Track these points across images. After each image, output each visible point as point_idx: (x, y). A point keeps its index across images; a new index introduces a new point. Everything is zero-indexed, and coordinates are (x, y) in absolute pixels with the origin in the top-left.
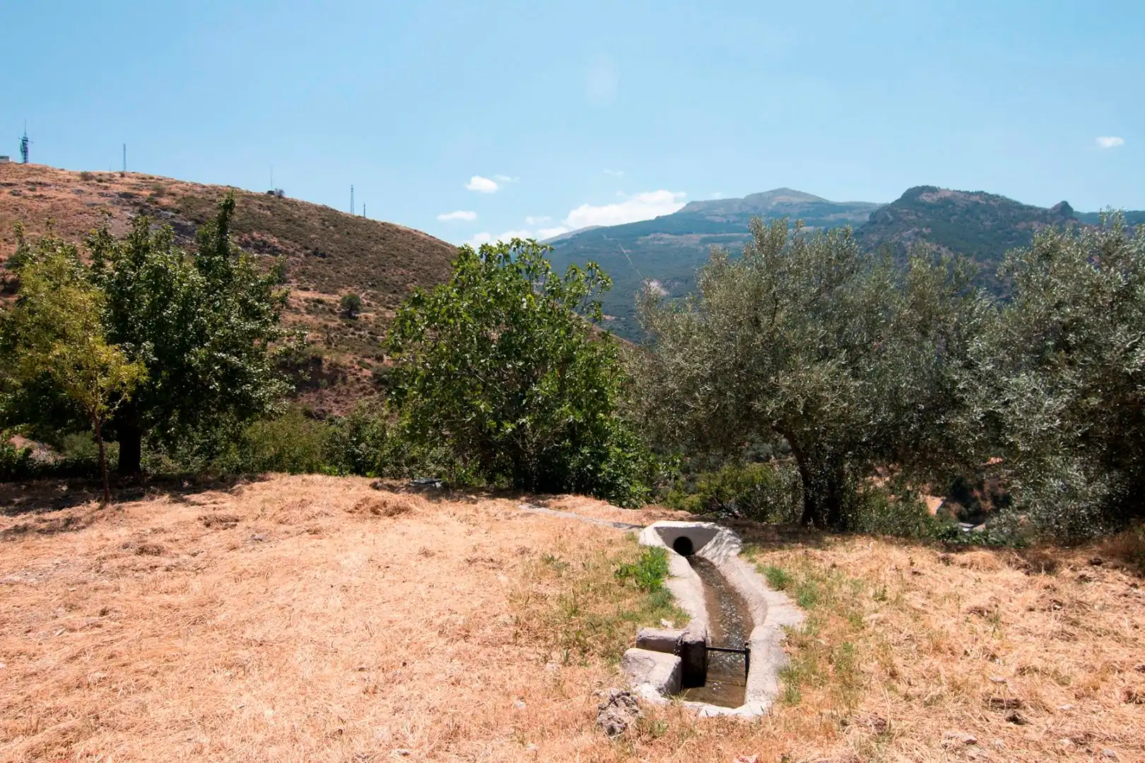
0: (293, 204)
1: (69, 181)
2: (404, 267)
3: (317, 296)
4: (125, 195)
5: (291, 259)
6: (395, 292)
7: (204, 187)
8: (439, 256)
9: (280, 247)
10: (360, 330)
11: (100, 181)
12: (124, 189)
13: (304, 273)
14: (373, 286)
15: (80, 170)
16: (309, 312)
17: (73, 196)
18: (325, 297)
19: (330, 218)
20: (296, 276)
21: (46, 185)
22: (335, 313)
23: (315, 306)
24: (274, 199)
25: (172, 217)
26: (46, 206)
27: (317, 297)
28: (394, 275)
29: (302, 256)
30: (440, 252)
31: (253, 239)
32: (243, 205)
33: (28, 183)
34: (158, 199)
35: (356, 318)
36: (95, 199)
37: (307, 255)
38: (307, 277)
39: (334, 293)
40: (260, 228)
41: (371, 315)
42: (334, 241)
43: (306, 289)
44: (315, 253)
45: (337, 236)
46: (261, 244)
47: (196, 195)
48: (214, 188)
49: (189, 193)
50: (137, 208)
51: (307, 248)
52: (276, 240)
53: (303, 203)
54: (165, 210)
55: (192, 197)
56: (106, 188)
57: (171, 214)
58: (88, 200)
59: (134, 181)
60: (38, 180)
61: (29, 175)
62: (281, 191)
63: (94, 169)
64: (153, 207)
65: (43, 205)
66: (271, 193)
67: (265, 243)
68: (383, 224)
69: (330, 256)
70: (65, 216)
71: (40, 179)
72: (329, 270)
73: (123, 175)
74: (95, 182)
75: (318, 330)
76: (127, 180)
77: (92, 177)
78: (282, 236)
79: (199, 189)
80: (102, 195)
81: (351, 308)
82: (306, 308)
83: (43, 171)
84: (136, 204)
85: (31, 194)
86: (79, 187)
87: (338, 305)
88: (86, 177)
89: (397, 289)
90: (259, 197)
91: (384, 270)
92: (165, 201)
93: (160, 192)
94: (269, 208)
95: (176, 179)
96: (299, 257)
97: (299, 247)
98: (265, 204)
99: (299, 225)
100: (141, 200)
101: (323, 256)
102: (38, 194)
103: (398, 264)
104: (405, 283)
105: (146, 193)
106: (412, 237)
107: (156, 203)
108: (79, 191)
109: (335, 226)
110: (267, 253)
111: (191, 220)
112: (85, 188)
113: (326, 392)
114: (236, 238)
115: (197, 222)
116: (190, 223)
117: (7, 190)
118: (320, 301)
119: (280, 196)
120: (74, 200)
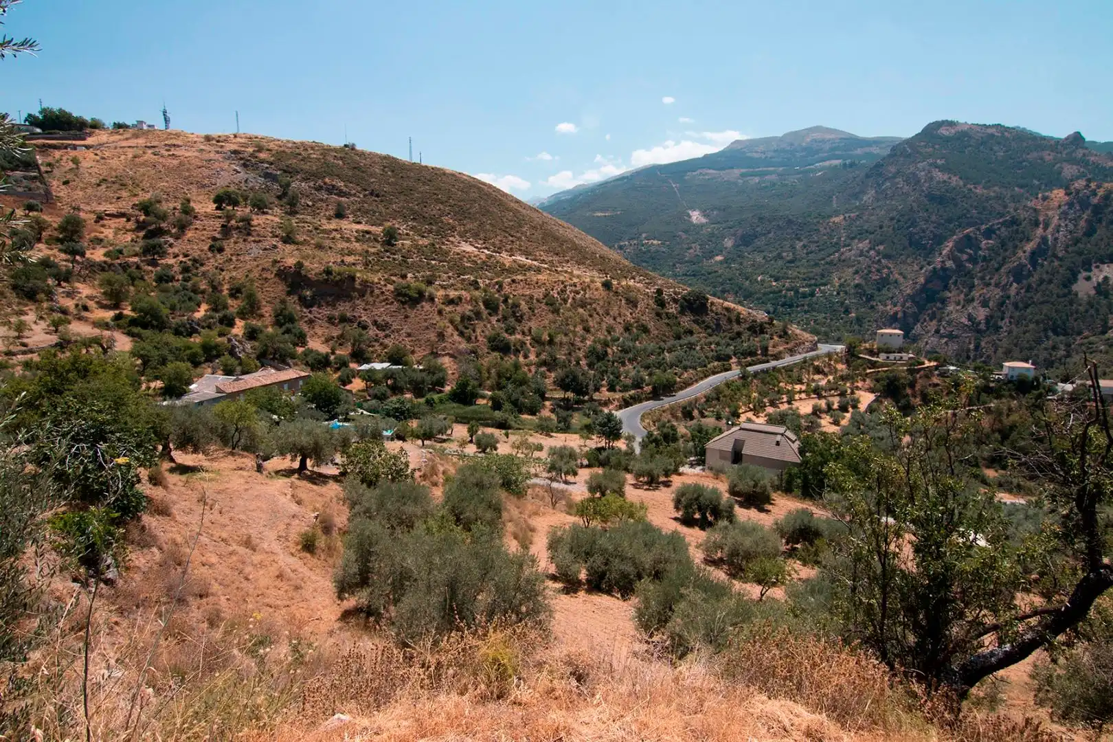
0: (362, 154)
1: (195, 142)
2: (442, 203)
3: (367, 228)
4: (235, 152)
5: (352, 199)
6: (431, 224)
7: (294, 143)
8: (473, 194)
9: (345, 189)
10: (395, 254)
11: (218, 141)
12: (235, 147)
13: (360, 210)
14: (414, 219)
15: (204, 134)
16: (358, 240)
17: (196, 154)
18: (373, 229)
19: (391, 165)
20: (353, 213)
21: (178, 146)
22: (378, 241)
23: (363, 236)
24: (348, 151)
25: (268, 168)
26: (175, 162)
28: (434, 210)
29: (361, 196)
30: (477, 190)
31: (325, 183)
32: (322, 156)
33: (166, 145)
34: (257, 154)
35: (394, 245)
36: (212, 155)
37: (365, 196)
38: (361, 213)
39: (381, 225)
40: (331, 175)
41: (408, 242)
43: (359, 223)
44: (372, 194)
45: (392, 180)
46: (330, 187)
47: (287, 150)
48: (302, 143)
49: (282, 149)
50: (242, 162)
51: (365, 190)
52: (342, 184)
53: (370, 153)
54: (262, 163)
55: (284, 152)
56: (222, 147)
57: (266, 165)
58: (206, 156)
59: (243, 141)
60: (173, 142)
61: (167, 139)
62: (353, 145)
63: (215, 132)
64: (253, 160)
66: (346, 146)
67: (333, 186)
68: (433, 168)
69: (384, 196)
70: (188, 170)
71: (175, 142)
72: (381, 207)
73: (235, 136)
74: (214, 142)
75: (360, 255)
76: (238, 140)
77: (213, 139)
78: (348, 180)
79: (290, 145)
80: (218, 152)
81: (390, 238)
82: (356, 238)
83: (178, 135)
84: (241, 159)
85: (167, 153)
86: (203, 147)
87: (382, 234)
88: (208, 138)
89: (432, 221)
90: (335, 150)
91: (425, 206)
92: (262, 155)
93: (260, 149)
94: (341, 158)
95: (275, 137)
96: (358, 197)
97: (360, 189)
98: (339, 155)
99: (363, 172)
100: (246, 155)
101: (377, 196)
102: (172, 153)
103: (438, 201)
104: (440, 216)
105: (251, 150)
106: (455, 178)
107: (257, 157)
108: (202, 150)
109: (393, 171)
110: (334, 194)
111: (280, 169)
112: (207, 148)
113: (358, 302)
114: (312, 184)
115: (285, 171)
116: (278, 173)
117: (150, 151)
118: (368, 232)
119: (353, 149)
120: (196, 157)
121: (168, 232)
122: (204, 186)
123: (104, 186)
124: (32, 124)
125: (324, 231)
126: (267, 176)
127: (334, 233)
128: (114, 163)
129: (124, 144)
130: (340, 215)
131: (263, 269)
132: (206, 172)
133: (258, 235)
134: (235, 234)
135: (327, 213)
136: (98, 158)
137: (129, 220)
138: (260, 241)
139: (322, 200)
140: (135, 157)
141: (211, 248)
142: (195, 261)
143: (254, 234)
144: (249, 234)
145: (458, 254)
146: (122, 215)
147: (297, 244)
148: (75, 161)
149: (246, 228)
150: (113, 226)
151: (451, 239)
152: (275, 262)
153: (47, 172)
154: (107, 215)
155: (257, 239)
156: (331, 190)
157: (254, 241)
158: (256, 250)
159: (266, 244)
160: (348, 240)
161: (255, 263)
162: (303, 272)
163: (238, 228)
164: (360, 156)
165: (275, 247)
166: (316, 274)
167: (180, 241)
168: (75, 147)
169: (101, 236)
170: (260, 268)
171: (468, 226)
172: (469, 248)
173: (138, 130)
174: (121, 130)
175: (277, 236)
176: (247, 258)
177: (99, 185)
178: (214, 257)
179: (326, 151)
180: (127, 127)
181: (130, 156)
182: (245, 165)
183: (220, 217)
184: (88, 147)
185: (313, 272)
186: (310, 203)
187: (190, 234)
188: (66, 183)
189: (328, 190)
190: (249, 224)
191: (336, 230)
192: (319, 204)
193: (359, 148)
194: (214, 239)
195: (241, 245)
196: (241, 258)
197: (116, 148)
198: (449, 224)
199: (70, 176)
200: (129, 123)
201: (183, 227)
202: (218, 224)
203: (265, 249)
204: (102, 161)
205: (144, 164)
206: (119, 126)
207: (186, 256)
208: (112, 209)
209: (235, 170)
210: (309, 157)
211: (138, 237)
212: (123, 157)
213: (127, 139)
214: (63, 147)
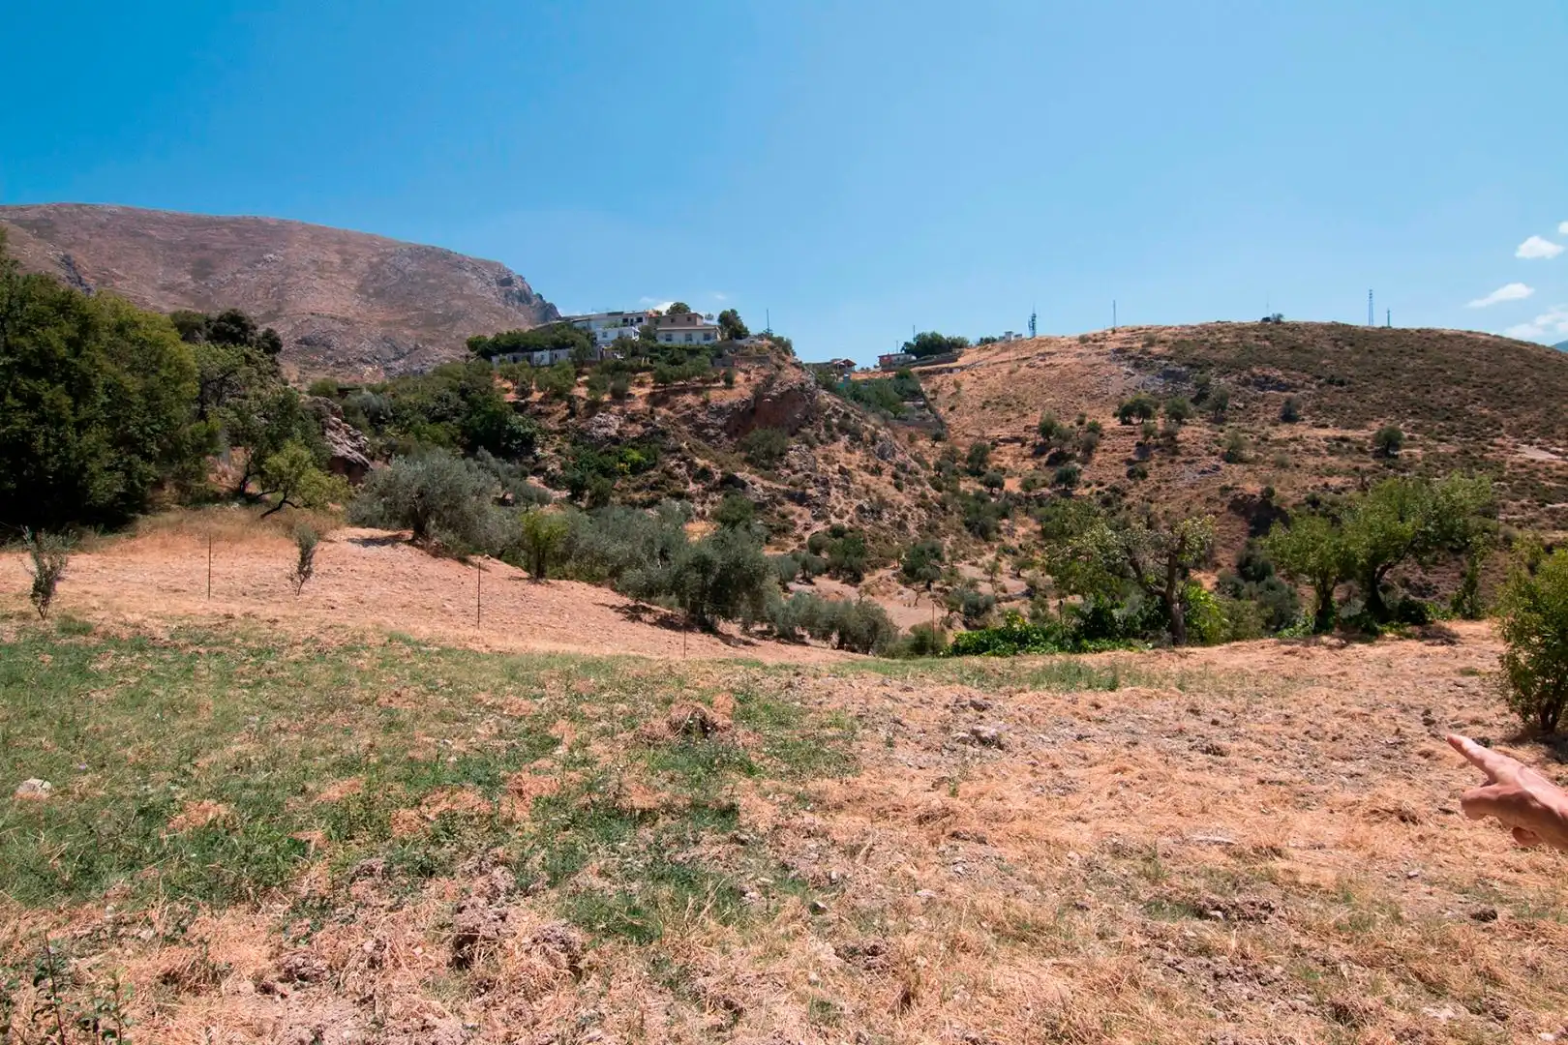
0: (1295, 328)
1: (1070, 346)
2: (1458, 384)
3: (1339, 433)
4: (1119, 351)
5: (1301, 392)
6: (1448, 418)
7: (1193, 328)
8: (1513, 363)
9: (1285, 380)
10: (1403, 471)
11: (1095, 341)
12: (1117, 345)
13: (1319, 408)
14: (1414, 413)
15: (1078, 335)
16: (1332, 453)
17: (1075, 360)
18: (1350, 433)
19: (1344, 336)
20: (1309, 412)
21: (1053, 354)
22: (1365, 452)
23: (1338, 446)
24: (1272, 326)
25: (1166, 365)
26: (1055, 373)
27: (1339, 435)
28: (1448, 396)
29: (1314, 386)
30: (1514, 355)
31: (1253, 375)
32: (1237, 340)
33: (1038, 354)
34: (1149, 349)
35: (1396, 457)
36: (1094, 359)
37: (1320, 386)
38: (1322, 413)
39: (1361, 427)
40: (1259, 363)
41: (1417, 451)
42: (1354, 364)
43: (1325, 426)
44: (1330, 382)
45: (1356, 357)
46: (1263, 379)
47: (1186, 338)
48: (1204, 326)
49: (1178, 338)
50: (1132, 362)
51: (1320, 378)
52: (1280, 373)
53: (1306, 324)
54: (1158, 359)
55: (1183, 341)
56: (1101, 347)
57: (1164, 362)
58: (1088, 361)
59: (1124, 335)
60: (1045, 349)
61: (1038, 347)
62: (1280, 316)
63: (1089, 331)
64: (1146, 358)
65: (1053, 372)
66: (1267, 319)
67: (1267, 378)
68: (1418, 331)
69: (1349, 383)
70: (1072, 380)
71: (1047, 350)
72: (1351, 401)
73: (1114, 332)
74: (1090, 343)
75: (1347, 474)
76: (1118, 335)
77: (1089, 339)
78: (1287, 367)
79: (1188, 331)
80: (1098, 354)
81: (1388, 444)
82: (1328, 449)
83: (1048, 341)
84: (1131, 358)
85: (1043, 364)
86: (1079, 351)
87: (1369, 441)
88: (1083, 340)
89: (1451, 414)
90: (1253, 328)
91: (1428, 392)
92: (1156, 350)
93: (1151, 342)
94: (1267, 338)
95: (1164, 325)
96: (1310, 389)
97: (1308, 377)
98: (1262, 334)
99: (1306, 352)
100: (1134, 353)
101: (1342, 383)
102: (1048, 363)
103: (1449, 381)
104: (1462, 406)
105: (1138, 345)
106: (1466, 342)
107: (1150, 353)
108: (1080, 355)
109: (1351, 345)
110: (1271, 389)
111: (1184, 365)
112: (1084, 350)
114: (1234, 378)
115: (1191, 366)
116: (1184, 369)
117: (1024, 364)
118: (1344, 439)
119: (1278, 322)
120: (1077, 364)
121: (1072, 457)
122: (1094, 397)
123: (988, 409)
124: (907, 352)
125: (1277, 442)
126: (1168, 375)
127: (1292, 446)
128: (991, 381)
129: (996, 359)
130: (1289, 417)
131: (1208, 500)
132: (1094, 380)
133: (1189, 453)
134: (1156, 454)
135: (1269, 417)
136: (975, 378)
137: (1023, 445)
138: (1193, 462)
139: (1255, 399)
140: (1011, 372)
141: (1130, 475)
142: (1114, 490)
143: (1182, 452)
144: (1176, 452)
145: (1522, 466)
146: (1016, 439)
147: (1247, 462)
148: (957, 385)
149: (1170, 446)
150: (1009, 452)
151: (1497, 441)
152: (1225, 490)
153: (932, 399)
154: (1002, 440)
155: (1189, 459)
156: (1264, 383)
157: (1185, 462)
158: (1189, 474)
159: (1201, 465)
160: (1316, 453)
161: (1195, 492)
162: (1274, 503)
163: (1158, 446)
164: (1293, 330)
165: (1217, 468)
166: (1295, 506)
167: (1088, 466)
168: (951, 371)
169: (1003, 465)
170: (1204, 498)
171: (1526, 418)
172: (1542, 456)
173: (1008, 342)
174: (989, 346)
175: (1215, 454)
176: (1180, 485)
177: (984, 408)
178: (1137, 484)
179: (1241, 330)
180: (994, 340)
181: (1005, 372)
182: (1137, 366)
183: (1132, 434)
184: (962, 368)
185: (1290, 503)
186: (1241, 405)
187: (1098, 457)
188: (952, 409)
189: (1257, 384)
190: (1173, 439)
191: (1294, 440)
192: (1254, 405)
193: (1288, 318)
194: (1129, 462)
195: (1167, 468)
196: (1172, 484)
197: (988, 366)
198: (1484, 416)
199: (953, 402)
200: (996, 337)
201: (1089, 449)
202: (1130, 443)
203: (1204, 472)
204: (979, 382)
205: (1022, 379)
206: (986, 342)
207: (1101, 484)
208: (1005, 433)
209: (1127, 373)
210: (1220, 343)
211: (1040, 464)
212: (998, 374)
213: (997, 354)
214: (940, 372)
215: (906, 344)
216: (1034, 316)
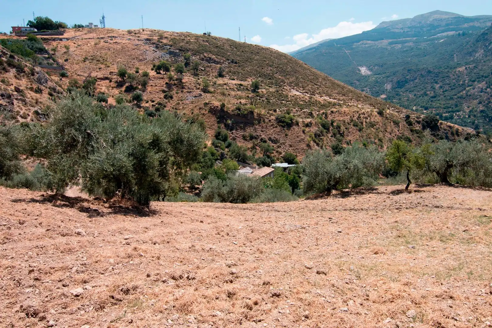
0: (215, 38)
1: (124, 34)
2: (271, 66)
3: (239, 82)
4: (147, 39)
5: (223, 65)
6: (270, 79)
7: (177, 33)
8: (284, 60)
9: (217, 60)
10: (262, 98)
11: (135, 34)
12: (146, 37)
13: (230, 72)
14: (260, 76)
15: (127, 29)
16: (238, 90)
17: (127, 41)
18: (242, 83)
19: (233, 44)
20: (227, 73)
21: (116, 37)
22: (249, 90)
23: (239, 87)
24: (207, 37)
25: (170, 48)
26: (119, 47)
27: (239, 83)
29: (227, 63)
30: (284, 58)
31: (205, 57)
32: (196, 41)
33: (109, 37)
34: (161, 40)
35: (258, 92)
36: (137, 42)
37: (229, 63)
38: (234, 74)
39: (246, 80)
40: (206, 52)
41: (264, 90)
42: (238, 55)
43: (234, 79)
44: (232, 62)
45: (238, 53)
46: (209, 59)
47: (176, 37)
48: (182, 33)
49: (172, 37)
50: (155, 45)
51: (228, 60)
52: (214, 56)
53: (220, 38)
54: (166, 45)
55: (175, 38)
56: (139, 37)
57: (169, 47)
58: (134, 43)
59: (148, 33)
60: (111, 35)
61: (107, 33)
62: (210, 33)
63: (132, 29)
64: (161, 44)
65: (118, 46)
66: (205, 34)
67: (210, 58)
68: (255, 45)
69: (238, 63)
70: (128, 51)
71: (113, 35)
72: (240, 70)
73: (143, 30)
74: (133, 34)
75: (246, 98)
76: (145, 32)
78: (216, 54)
79: (176, 34)
80: (138, 40)
81: (255, 87)
82: (237, 88)
83: (112, 31)
84: (153, 43)
85: (112, 42)
86: (129, 37)
87: (249, 86)
88: (130, 32)
89: (271, 77)
90: (201, 36)
91: (263, 69)
92: (165, 41)
93: (161, 37)
94: (207, 41)
95: (165, 30)
96: (226, 64)
97: (225, 59)
98: (204, 39)
99: (222, 49)
101: (236, 63)
102: (115, 41)
103: (268, 65)
104: (273, 74)
105: (156, 38)
107: (162, 42)
108: (130, 39)
109: (236, 48)
110: (212, 63)
111: (177, 49)
113: (257, 127)
114: (198, 57)
115: (180, 50)
116: (177, 51)
117: (102, 41)
118: (241, 85)
120: (129, 43)
121: (136, 88)
122: (141, 60)
123: (87, 62)
124: (31, 26)
125: (220, 85)
126: (171, 53)
127: (225, 87)
128: (85, 48)
129: (86, 37)
130: (221, 75)
131: (200, 108)
132: (139, 52)
133: (189, 88)
134: (175, 89)
135: (214, 75)
136: (76, 45)
137: (111, 81)
138: (191, 92)
139: (208, 67)
140: (96, 44)
141: (165, 97)
142: (160, 104)
143: (186, 87)
144: (183, 88)
145: (293, 97)
146: (106, 78)
148: (67, 48)
149: (180, 84)
150: (103, 85)
151: (285, 87)
152: (206, 104)
153: (53, 54)
154: (99, 79)
155: (189, 90)
156: (209, 60)
157: (188, 92)
158: (190, 98)
159: (195, 93)
160: (234, 90)
161: (194, 105)
162: (225, 110)
163: (175, 84)
164: (215, 39)
165: (201, 95)
166: (233, 111)
167: (145, 93)
168: (61, 40)
169: (102, 91)
170: (198, 108)
171: (291, 80)
172: (298, 93)
173: (90, 28)
174: (81, 29)
175: (199, 89)
176: (187, 102)
177: (85, 61)
178: (169, 102)
179: (197, 37)
180: (83, 27)
181: (93, 43)
182: (157, 47)
183: (162, 78)
184: (68, 39)
185: (231, 110)
186: (203, 69)
187: (149, 89)
188: (66, 60)
189: (207, 60)
190: (181, 81)
191: (225, 84)
192: (208, 69)
193: (212, 35)
194: (164, 91)
195: (180, 95)
196: (184, 102)
197: (82, 39)
198: (280, 79)
199: (66, 57)
200: (84, 25)
201: (144, 84)
202: (163, 82)
203: (196, 96)
204: (79, 47)
205: (102, 48)
206: (78, 27)
207: (153, 102)
208: (100, 75)
209: (153, 50)
210: (190, 41)
211: (121, 91)
212: (89, 44)
213: (86, 34)
214: (54, 40)
215: (30, 21)
216: (103, 18)
